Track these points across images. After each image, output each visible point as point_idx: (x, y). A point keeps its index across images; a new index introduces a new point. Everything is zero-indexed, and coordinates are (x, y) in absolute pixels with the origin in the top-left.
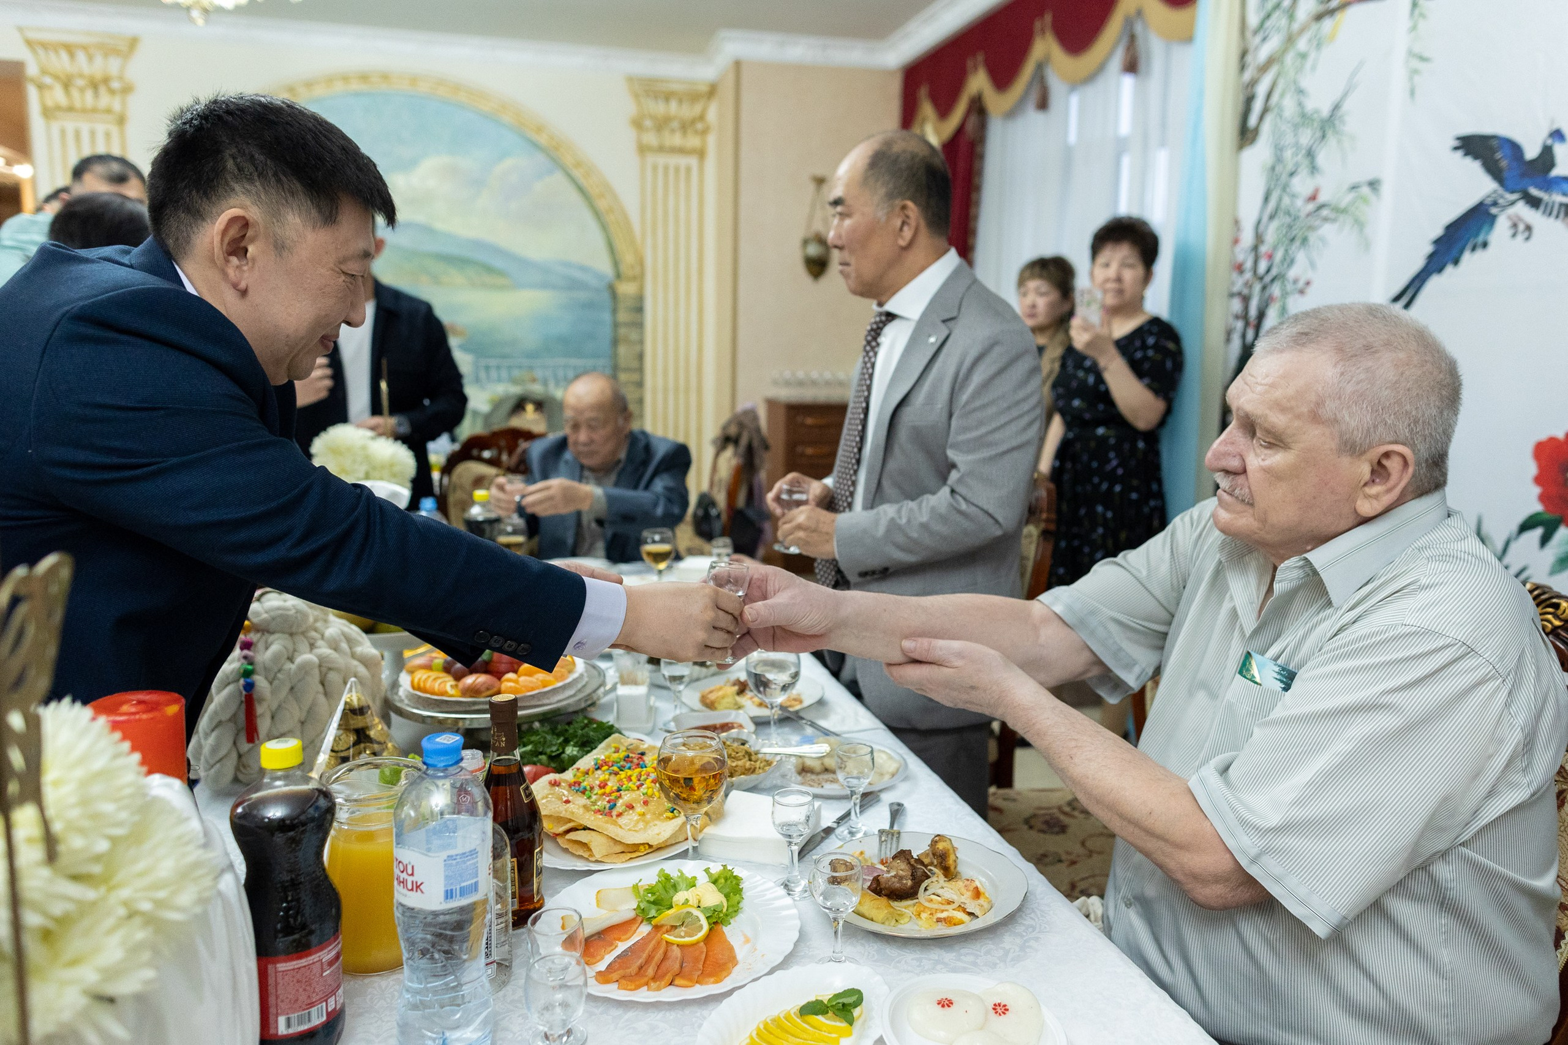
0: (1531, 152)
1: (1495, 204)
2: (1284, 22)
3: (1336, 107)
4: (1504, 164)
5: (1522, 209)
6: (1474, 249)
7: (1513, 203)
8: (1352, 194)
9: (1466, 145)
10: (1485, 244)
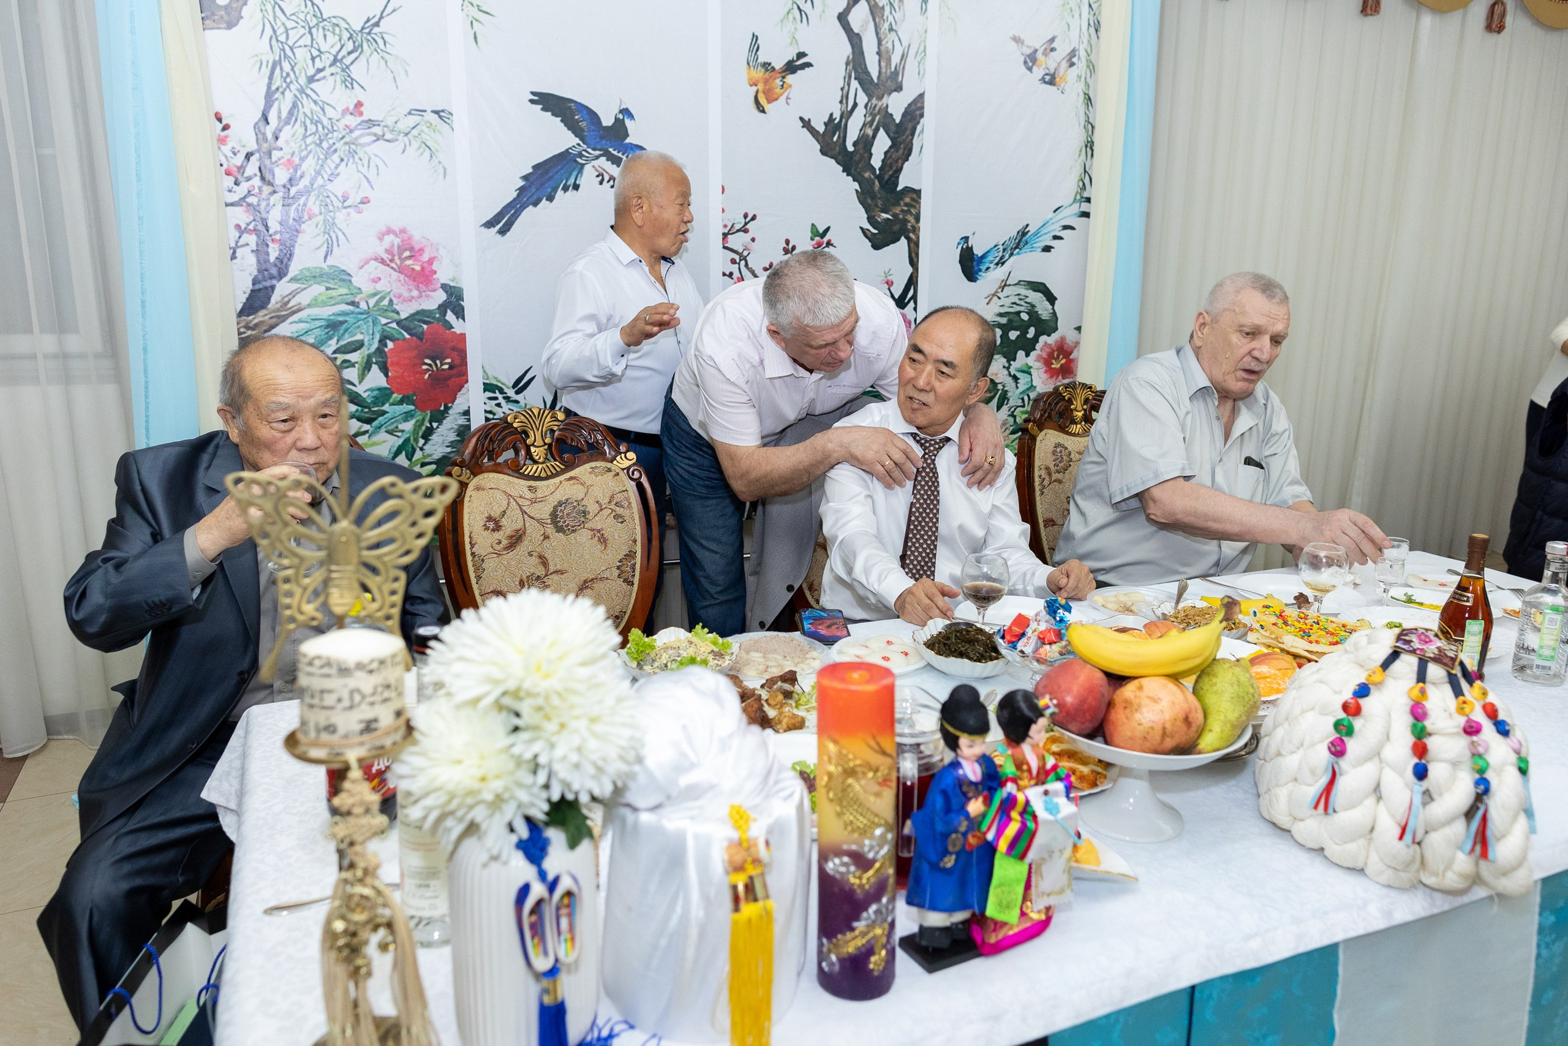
0: (607, 121)
1: (580, 155)
3: (371, 25)
4: (583, 124)
5: (603, 162)
6: (565, 189)
7: (597, 158)
8: (413, 120)
9: (548, 102)
10: (576, 187)
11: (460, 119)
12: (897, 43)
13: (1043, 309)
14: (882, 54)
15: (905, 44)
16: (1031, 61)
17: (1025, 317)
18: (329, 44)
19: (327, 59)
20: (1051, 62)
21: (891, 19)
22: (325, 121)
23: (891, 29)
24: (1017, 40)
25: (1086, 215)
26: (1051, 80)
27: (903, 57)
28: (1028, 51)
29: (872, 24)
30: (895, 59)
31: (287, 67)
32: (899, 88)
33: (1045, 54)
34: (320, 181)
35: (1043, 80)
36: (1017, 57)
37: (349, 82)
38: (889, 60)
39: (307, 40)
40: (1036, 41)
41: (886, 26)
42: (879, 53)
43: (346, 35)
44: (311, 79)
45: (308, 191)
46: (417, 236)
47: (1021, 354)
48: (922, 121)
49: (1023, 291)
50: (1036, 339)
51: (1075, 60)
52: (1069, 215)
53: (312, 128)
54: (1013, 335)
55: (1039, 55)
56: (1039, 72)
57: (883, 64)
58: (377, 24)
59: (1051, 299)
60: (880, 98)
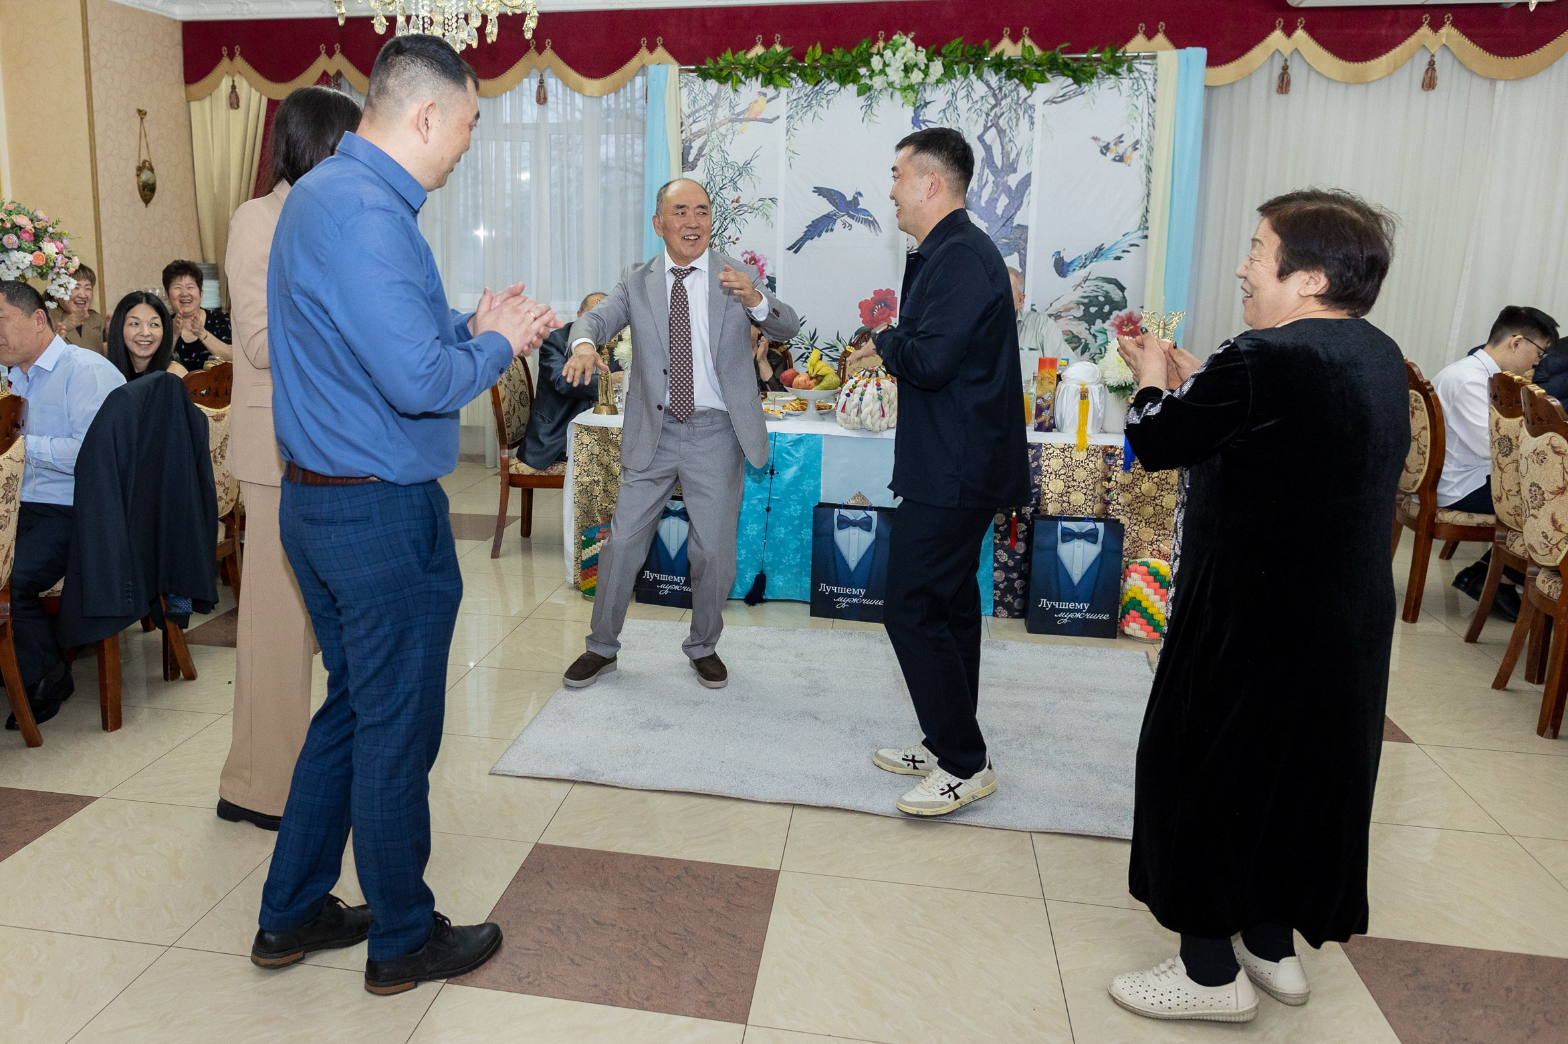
0: (849, 198)
2: (708, 116)
3: (747, 164)
4: (837, 201)
5: (846, 218)
6: (827, 231)
7: (843, 216)
8: (761, 202)
9: (819, 191)
10: (832, 230)
11: (779, 202)
12: (1014, 147)
13: (1116, 294)
14: (1005, 154)
15: (1019, 147)
16: (1105, 149)
17: (1102, 299)
18: (729, 174)
19: (728, 179)
20: (1120, 149)
21: (1010, 135)
22: (725, 206)
23: (1010, 141)
24: (1095, 139)
25: (1146, 237)
26: (1121, 159)
27: (1018, 155)
28: (1104, 144)
29: (998, 139)
30: (1013, 156)
31: (712, 184)
32: (1015, 171)
33: (1116, 144)
34: (720, 231)
35: (1114, 160)
36: (1096, 148)
37: (736, 188)
38: (1009, 158)
39: (721, 173)
40: (1110, 138)
41: (1007, 139)
42: (1002, 153)
43: (736, 169)
44: (721, 189)
45: (715, 235)
46: (758, 254)
47: (1099, 322)
48: (1029, 188)
49: (1100, 284)
50: (1110, 313)
51: (1138, 146)
52: (1135, 238)
53: (719, 209)
54: (1093, 310)
55: (1112, 146)
56: (1111, 155)
57: (1005, 159)
58: (749, 163)
59: (1122, 289)
60: (1002, 178)
